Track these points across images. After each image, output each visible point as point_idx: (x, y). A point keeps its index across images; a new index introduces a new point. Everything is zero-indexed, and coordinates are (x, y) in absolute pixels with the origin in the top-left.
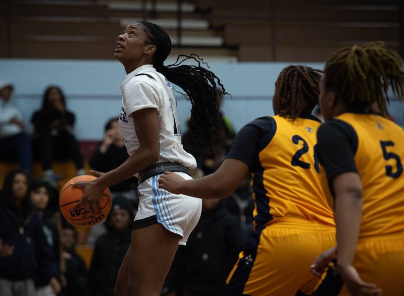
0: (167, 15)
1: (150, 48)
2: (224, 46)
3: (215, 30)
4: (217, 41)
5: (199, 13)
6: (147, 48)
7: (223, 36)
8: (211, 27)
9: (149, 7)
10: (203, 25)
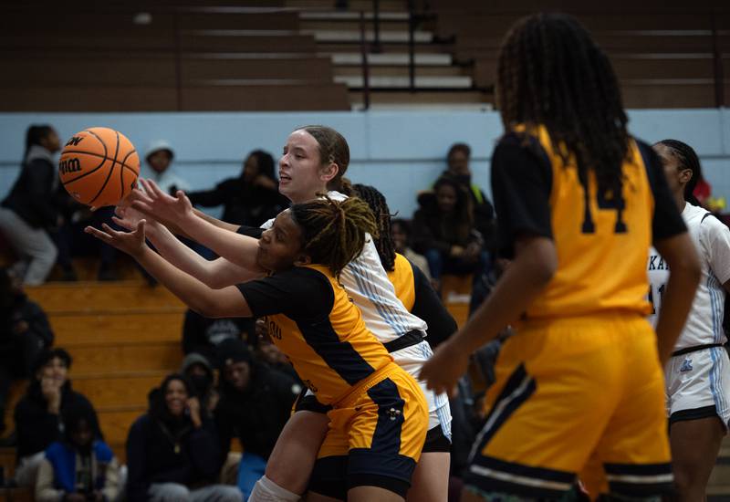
0: (394, 47)
1: (685, 174)
2: (473, 89)
3: (461, 66)
4: (465, 82)
5: (438, 45)
6: (682, 174)
7: (472, 75)
8: (454, 63)
9: (370, 36)
10: (445, 60)
